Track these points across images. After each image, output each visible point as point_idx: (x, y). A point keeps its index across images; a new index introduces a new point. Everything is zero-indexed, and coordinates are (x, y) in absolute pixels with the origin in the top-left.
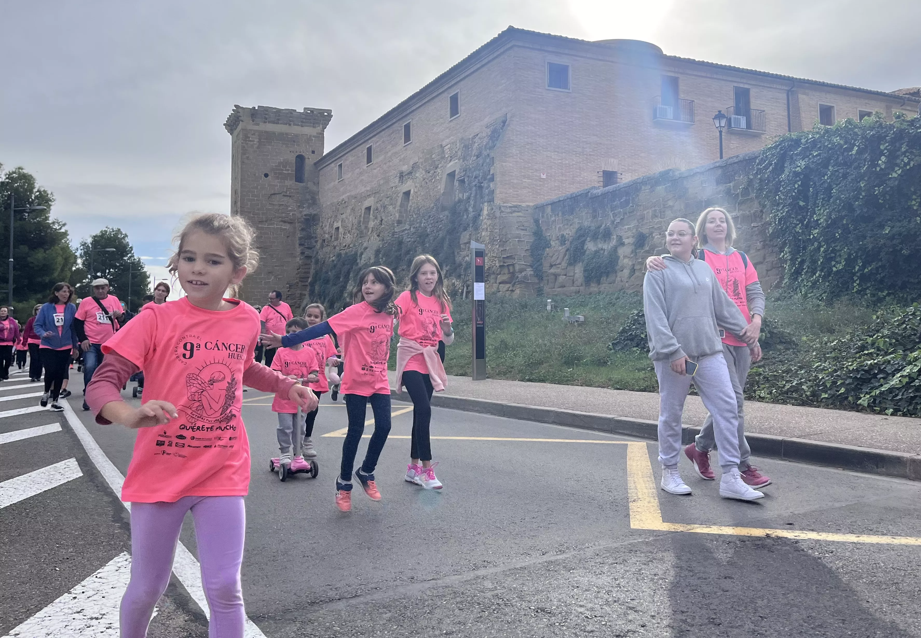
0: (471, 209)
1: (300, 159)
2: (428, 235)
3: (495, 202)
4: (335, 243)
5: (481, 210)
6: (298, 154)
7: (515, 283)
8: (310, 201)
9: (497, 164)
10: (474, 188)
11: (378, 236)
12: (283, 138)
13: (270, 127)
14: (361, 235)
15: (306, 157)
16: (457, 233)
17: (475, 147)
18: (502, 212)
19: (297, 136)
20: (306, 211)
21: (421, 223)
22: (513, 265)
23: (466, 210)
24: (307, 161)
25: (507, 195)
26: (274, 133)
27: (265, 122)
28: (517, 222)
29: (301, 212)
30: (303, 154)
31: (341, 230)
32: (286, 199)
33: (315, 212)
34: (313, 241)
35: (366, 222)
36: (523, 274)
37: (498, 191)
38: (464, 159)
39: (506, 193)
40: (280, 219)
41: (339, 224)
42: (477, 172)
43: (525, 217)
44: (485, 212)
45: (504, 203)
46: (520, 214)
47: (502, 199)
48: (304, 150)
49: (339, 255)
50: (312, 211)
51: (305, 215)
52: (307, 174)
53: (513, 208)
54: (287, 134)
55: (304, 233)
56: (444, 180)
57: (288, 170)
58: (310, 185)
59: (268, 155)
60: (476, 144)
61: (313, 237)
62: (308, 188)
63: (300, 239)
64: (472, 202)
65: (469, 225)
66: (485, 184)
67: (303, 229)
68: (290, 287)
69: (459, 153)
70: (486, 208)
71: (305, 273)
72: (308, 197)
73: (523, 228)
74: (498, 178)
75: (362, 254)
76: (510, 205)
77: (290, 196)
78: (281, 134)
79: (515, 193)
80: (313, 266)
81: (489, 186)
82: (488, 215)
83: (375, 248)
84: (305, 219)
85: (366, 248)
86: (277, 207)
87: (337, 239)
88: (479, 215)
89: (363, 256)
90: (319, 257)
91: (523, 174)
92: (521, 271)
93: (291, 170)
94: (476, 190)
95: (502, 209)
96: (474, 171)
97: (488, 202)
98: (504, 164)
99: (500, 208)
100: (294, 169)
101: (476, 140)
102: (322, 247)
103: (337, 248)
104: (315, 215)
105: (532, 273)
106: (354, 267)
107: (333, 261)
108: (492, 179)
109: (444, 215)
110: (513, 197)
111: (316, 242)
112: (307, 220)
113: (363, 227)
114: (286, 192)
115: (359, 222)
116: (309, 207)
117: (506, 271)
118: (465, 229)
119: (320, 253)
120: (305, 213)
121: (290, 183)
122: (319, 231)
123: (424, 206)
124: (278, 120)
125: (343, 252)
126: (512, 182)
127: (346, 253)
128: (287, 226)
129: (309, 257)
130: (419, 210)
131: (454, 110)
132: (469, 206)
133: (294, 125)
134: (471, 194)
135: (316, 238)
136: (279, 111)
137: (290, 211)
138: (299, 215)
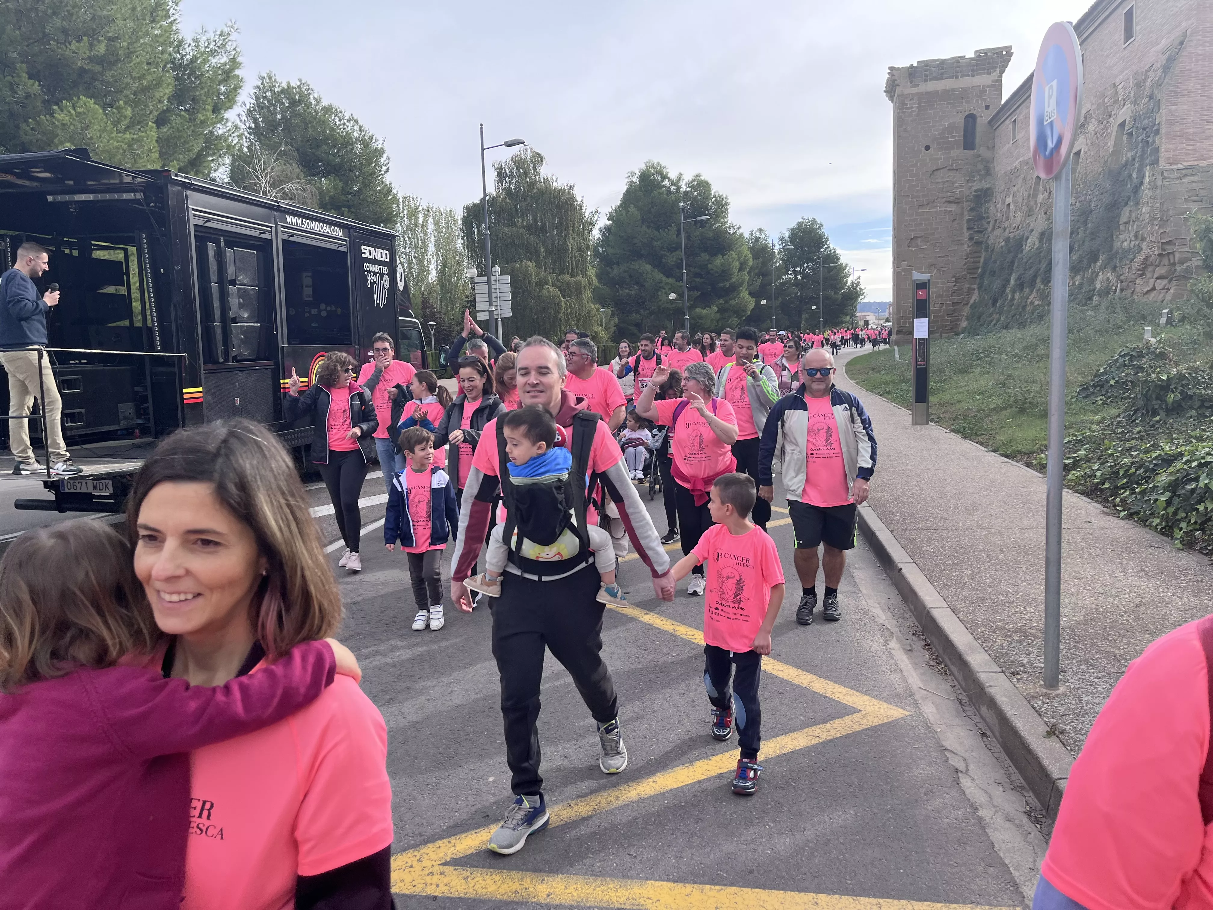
0: (1134, 175)
1: (971, 119)
2: (1091, 211)
3: (1160, 163)
4: (1006, 224)
5: (1143, 177)
6: (967, 113)
7: (1171, 280)
8: (983, 172)
9: (1164, 110)
10: (1141, 145)
11: (1045, 213)
12: (947, 95)
13: (932, 86)
14: (1030, 213)
15: (978, 115)
16: (1118, 208)
17: (1147, 84)
18: (1165, 178)
19: (965, 90)
20: (976, 186)
21: (1086, 194)
22: (1173, 253)
23: (1130, 176)
24: (979, 120)
25: (1177, 153)
26: (937, 92)
27: (926, 81)
28: (1188, 191)
29: (971, 187)
30: (974, 112)
31: (1012, 207)
32: (951, 173)
33: (988, 186)
34: (984, 222)
35: (1035, 196)
36: (1185, 265)
37: (1162, 149)
38: (1135, 103)
39: (1176, 150)
40: (945, 199)
41: (1009, 200)
42: (1146, 121)
43: (1202, 182)
44: (1147, 180)
45: (1171, 164)
46: (1195, 178)
47: (1169, 159)
48: (974, 106)
49: (1007, 240)
50: (985, 185)
51: (975, 191)
52: (978, 140)
53: (1184, 171)
54: (953, 90)
55: (974, 213)
56: (1114, 134)
57: (955, 136)
58: (983, 151)
59: (929, 122)
60: (1149, 80)
61: (984, 218)
62: (979, 156)
63: (969, 221)
64: (1137, 165)
65: (1129, 198)
66: (1150, 140)
67: (972, 210)
68: (956, 281)
69: (1132, 94)
70: (1147, 174)
71: (974, 262)
72: (980, 166)
73: (1196, 198)
74: (1163, 131)
75: (1028, 238)
76: (1180, 166)
77: (957, 170)
78: (946, 91)
79: (1191, 147)
80: (983, 254)
81: (1154, 141)
82: (1149, 182)
83: (1040, 231)
84: (974, 195)
85: (1032, 231)
86: (940, 186)
87: (1008, 219)
88: (1141, 184)
89: (1029, 241)
90: (990, 243)
91: (1205, 118)
92: (1182, 262)
93: (958, 136)
94: (1143, 148)
95: (1166, 174)
96: (1144, 119)
97: (1150, 165)
98: (1173, 108)
99: (1162, 173)
100: (962, 134)
101: (1150, 74)
102: (993, 230)
103: (1007, 230)
104: (988, 189)
105: (1200, 263)
106: (1020, 256)
107: (1002, 247)
108: (1157, 132)
109: (1108, 185)
110: (1187, 154)
111: (989, 223)
112: (976, 197)
113: (1032, 203)
114: (952, 165)
115: (1029, 197)
116: (980, 180)
117: (1165, 261)
118: (1126, 204)
119: (991, 237)
120: (974, 188)
121: (958, 152)
122: (992, 209)
123: (1092, 172)
124: (942, 74)
125: (1012, 235)
126: (1187, 133)
127: (1014, 237)
128: (953, 208)
129: (978, 243)
130: (1086, 178)
131: (1129, 34)
132: (1134, 170)
133: (963, 76)
134: (1137, 152)
135: (988, 218)
136: (943, 62)
137: (957, 188)
138: (968, 193)
